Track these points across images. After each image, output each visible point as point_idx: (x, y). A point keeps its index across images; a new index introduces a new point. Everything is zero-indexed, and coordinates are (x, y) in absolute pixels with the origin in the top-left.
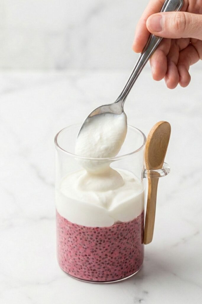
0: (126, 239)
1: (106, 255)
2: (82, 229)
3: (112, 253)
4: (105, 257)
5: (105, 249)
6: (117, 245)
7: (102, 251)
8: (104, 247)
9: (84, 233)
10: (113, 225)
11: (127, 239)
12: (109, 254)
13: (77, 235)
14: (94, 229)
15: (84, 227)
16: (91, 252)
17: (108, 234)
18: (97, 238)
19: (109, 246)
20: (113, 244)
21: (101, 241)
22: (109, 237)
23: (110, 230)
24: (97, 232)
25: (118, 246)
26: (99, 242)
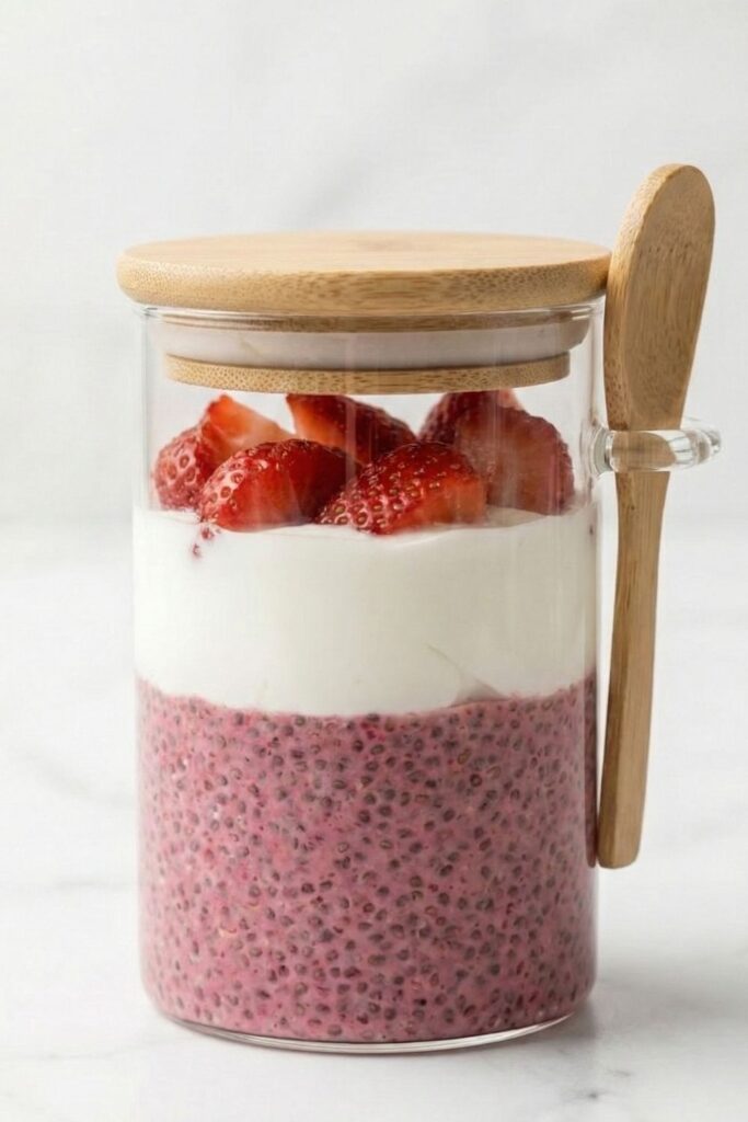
0: (516, 794)
1: (416, 880)
2: (289, 731)
3: (445, 871)
4: (408, 889)
5: (409, 841)
6: (473, 825)
7: (396, 854)
8: (405, 834)
9: (297, 755)
10: (454, 706)
11: (523, 799)
12: (429, 876)
13: (262, 775)
14: (351, 726)
15: (301, 721)
16: (337, 862)
17: (427, 753)
18: (367, 781)
19: (429, 825)
20: (448, 816)
21: (390, 794)
22: (433, 774)
23: (436, 732)
24: (369, 745)
25: (478, 832)
26: (380, 801)
